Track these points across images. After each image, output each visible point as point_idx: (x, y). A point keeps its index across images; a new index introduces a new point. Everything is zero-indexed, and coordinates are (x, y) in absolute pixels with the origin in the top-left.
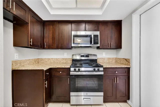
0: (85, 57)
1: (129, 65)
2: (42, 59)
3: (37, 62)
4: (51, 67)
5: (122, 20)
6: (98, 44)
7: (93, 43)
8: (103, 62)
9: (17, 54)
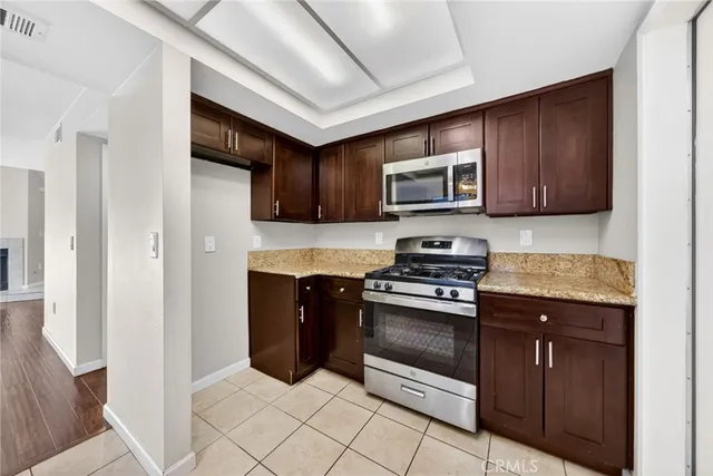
0: (438, 247)
1: (629, 294)
2: (320, 251)
3: (307, 258)
4: (319, 272)
5: (611, 70)
6: (475, 196)
7: (451, 197)
8: (522, 271)
9: (259, 238)
